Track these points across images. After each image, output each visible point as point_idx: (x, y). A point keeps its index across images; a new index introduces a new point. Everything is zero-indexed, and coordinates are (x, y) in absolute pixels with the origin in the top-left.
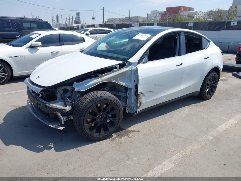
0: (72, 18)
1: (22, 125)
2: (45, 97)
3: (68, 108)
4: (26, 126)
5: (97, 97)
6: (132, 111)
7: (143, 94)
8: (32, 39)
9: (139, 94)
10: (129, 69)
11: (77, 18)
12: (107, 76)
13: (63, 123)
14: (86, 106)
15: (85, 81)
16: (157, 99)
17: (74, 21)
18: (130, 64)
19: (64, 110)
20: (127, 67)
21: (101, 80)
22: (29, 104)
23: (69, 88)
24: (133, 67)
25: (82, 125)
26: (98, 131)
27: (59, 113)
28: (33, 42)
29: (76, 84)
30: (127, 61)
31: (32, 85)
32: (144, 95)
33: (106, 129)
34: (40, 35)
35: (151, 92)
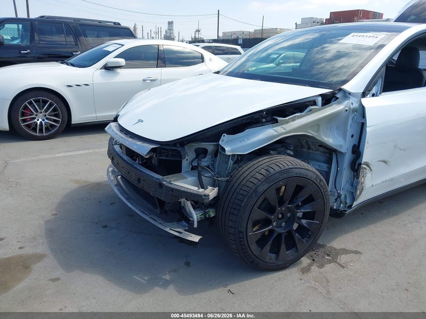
0: (160, 31)
1: (97, 223)
2: (156, 166)
3: (211, 192)
4: (105, 227)
5: (280, 170)
6: (342, 205)
7: (370, 168)
8: (109, 53)
9: (364, 166)
10: (345, 107)
11: (168, 32)
12: (295, 122)
13: (196, 225)
14: (255, 191)
15: (247, 131)
16: (392, 180)
17: (163, 36)
18: (347, 94)
19: (205, 195)
20: (339, 103)
21: (284, 131)
22: (112, 178)
23: (210, 147)
24: (352, 104)
25: (242, 233)
26: (276, 250)
27: (189, 203)
28: (109, 59)
29: (225, 138)
30: (340, 90)
31: (126, 138)
32: (372, 168)
33: (291, 245)
34: (123, 45)
35: (385, 162)
